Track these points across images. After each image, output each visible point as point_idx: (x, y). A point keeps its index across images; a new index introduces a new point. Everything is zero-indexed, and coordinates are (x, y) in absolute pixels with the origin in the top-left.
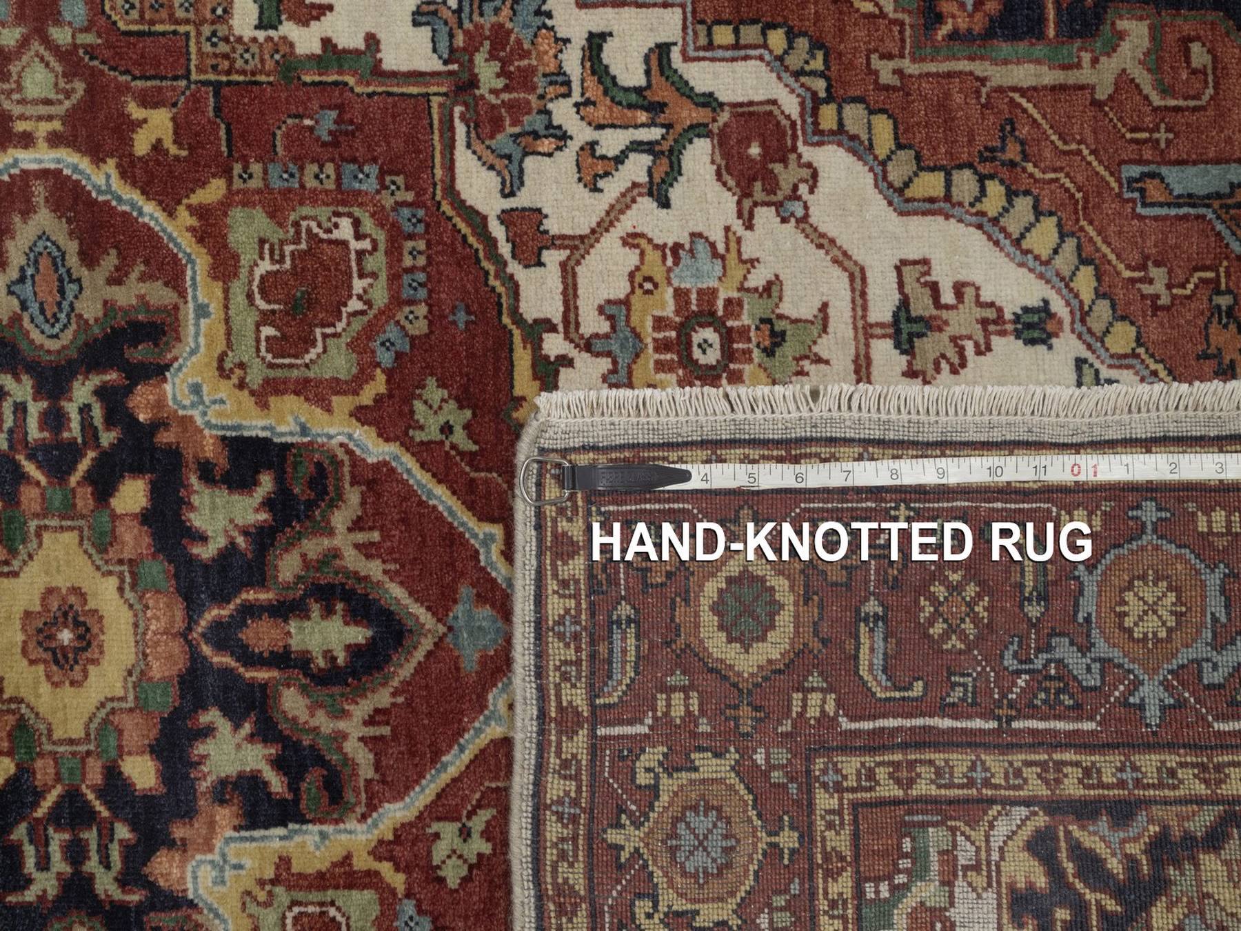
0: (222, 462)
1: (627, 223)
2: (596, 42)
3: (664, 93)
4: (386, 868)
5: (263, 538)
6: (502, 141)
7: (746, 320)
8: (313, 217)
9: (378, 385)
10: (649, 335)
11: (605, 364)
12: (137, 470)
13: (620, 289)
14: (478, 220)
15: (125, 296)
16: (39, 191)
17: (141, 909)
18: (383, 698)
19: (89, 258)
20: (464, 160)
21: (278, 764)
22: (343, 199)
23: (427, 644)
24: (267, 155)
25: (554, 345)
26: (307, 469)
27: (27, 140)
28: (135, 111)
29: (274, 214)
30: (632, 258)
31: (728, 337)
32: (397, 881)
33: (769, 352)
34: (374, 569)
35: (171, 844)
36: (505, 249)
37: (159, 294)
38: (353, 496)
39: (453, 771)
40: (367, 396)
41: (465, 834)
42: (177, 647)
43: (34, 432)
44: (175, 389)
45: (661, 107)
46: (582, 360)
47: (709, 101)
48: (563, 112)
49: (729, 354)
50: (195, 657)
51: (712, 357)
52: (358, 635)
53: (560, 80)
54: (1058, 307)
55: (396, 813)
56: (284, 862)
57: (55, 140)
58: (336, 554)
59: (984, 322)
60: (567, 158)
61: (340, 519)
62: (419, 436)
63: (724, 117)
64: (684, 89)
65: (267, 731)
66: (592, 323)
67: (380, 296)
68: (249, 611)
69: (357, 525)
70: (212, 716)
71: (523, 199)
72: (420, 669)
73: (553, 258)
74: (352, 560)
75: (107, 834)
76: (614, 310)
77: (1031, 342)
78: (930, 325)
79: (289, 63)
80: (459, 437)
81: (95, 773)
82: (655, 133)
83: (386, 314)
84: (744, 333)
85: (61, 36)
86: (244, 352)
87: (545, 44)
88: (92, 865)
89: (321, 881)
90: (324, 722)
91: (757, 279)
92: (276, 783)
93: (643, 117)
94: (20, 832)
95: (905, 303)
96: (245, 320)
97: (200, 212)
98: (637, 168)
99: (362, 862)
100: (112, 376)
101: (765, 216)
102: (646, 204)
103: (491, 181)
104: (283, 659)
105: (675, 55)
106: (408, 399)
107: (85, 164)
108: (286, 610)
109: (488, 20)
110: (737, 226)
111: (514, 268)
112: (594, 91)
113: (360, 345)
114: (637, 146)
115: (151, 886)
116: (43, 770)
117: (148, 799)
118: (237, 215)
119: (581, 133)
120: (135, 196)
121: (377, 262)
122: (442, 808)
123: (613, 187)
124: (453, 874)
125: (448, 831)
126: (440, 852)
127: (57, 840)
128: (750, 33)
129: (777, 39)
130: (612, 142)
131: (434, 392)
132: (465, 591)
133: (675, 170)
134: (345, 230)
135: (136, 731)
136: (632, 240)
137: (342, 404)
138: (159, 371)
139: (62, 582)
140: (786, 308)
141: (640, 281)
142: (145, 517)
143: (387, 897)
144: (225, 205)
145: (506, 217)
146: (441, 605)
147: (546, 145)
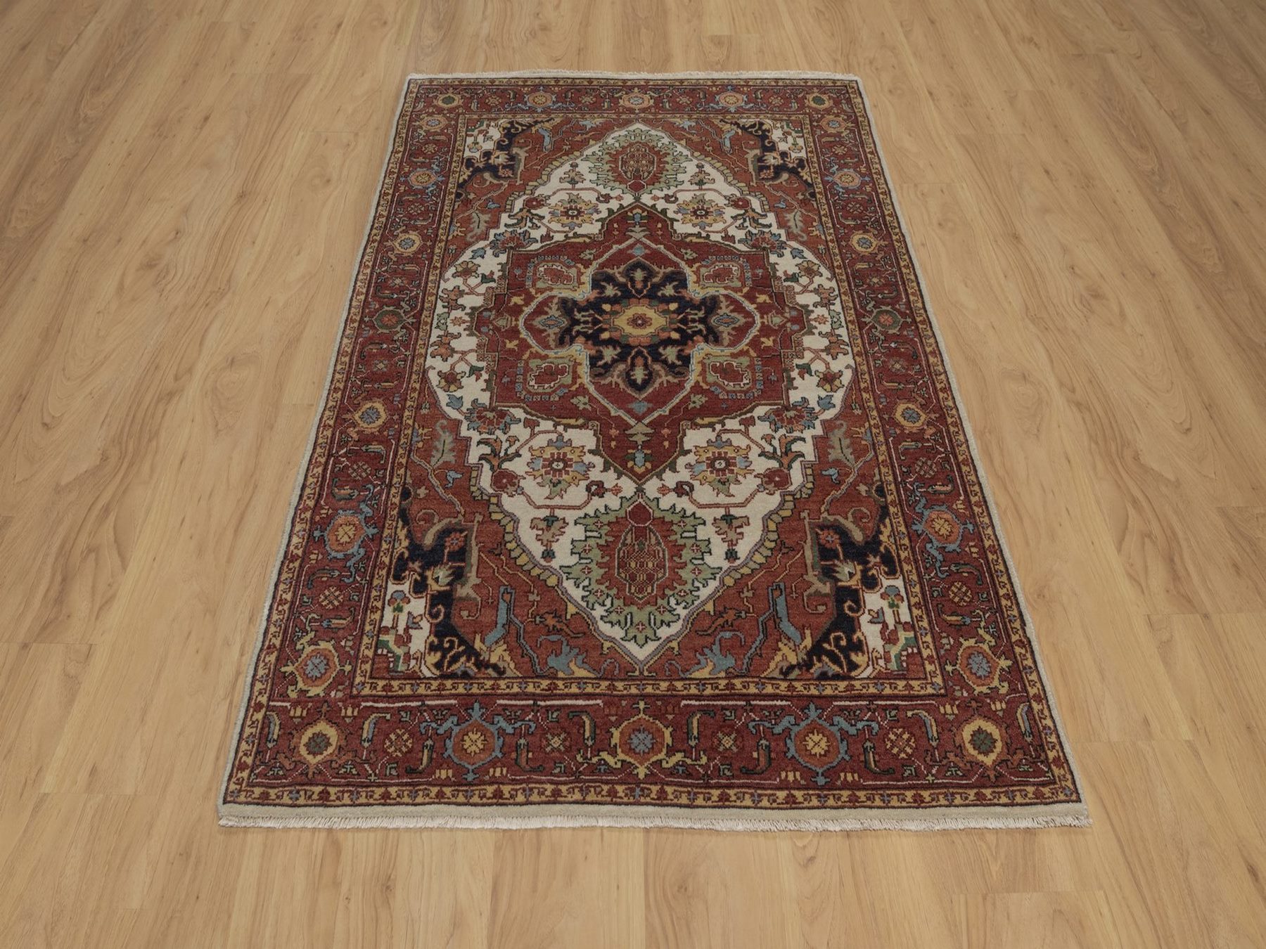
0: (684, 354)
1: (753, 446)
2: (803, 440)
3: (791, 456)
4: (577, 386)
5: (665, 362)
6: (773, 416)
7: (728, 475)
8: (748, 374)
9: (705, 387)
10: (722, 451)
11: (714, 440)
12: (681, 337)
13: (735, 444)
14: (751, 410)
15: (725, 335)
16: (750, 320)
17: (571, 335)
18: (622, 386)
19: (734, 329)
20: (767, 408)
21: (606, 364)
22: (754, 381)
23: (637, 396)
24: (763, 365)
25: (718, 427)
26: (682, 371)
27: (762, 317)
28: (771, 339)
29: (748, 366)
30: (744, 447)
31: (723, 470)
32: (574, 388)
33: (719, 481)
34: (656, 385)
35: (587, 341)
36: (744, 417)
37: (726, 342)
38: (676, 381)
39: (602, 402)
40: (702, 384)
41: (585, 404)
42: (637, 344)
43: (690, 317)
44: (703, 345)
45: (787, 455)
46: (715, 434)
47: (790, 467)
48: (782, 431)
49: (718, 470)
50: (633, 348)
51: (717, 466)
52: (639, 381)
53: (791, 431)
54: (738, 562)
55: (592, 389)
56: (580, 364)
57: (763, 323)
58: (660, 377)
59: (732, 541)
60: (770, 432)
61: (670, 378)
62: (692, 396)
63: (786, 471)
64: (793, 460)
65: (614, 361)
66: (725, 437)
67: (729, 388)
68: (646, 358)
69: (668, 381)
70: (619, 350)
71: (757, 421)
72: (630, 395)
73: (742, 428)
74: (659, 381)
75: (590, 328)
76: (729, 442)
77: (726, 553)
78: (730, 525)
79: (787, 370)
80: (692, 405)
81: (605, 326)
82: (779, 453)
83: (724, 389)
84: (724, 474)
85: (789, 325)
86: (712, 359)
87: (801, 427)
88: (582, 325)
89: (575, 372)
90: (616, 373)
91: (740, 478)
92: (601, 363)
93: (783, 450)
94: (592, 312)
95: (736, 518)
96: (721, 360)
97: (747, 351)
98: (769, 449)
99: (579, 381)
100: (705, 332)
101: (758, 481)
102: (759, 451)
103: (762, 414)
104: (633, 365)
105: (802, 459)
106: (702, 393)
107: (758, 328)
108: (646, 366)
109: (805, 414)
110: (755, 473)
111: (739, 418)
112: (789, 439)
113: (715, 384)
114: (775, 449)
115: (577, 336)
116: (607, 317)
117: (598, 336)
118: (748, 359)
119: (777, 435)
120: (750, 338)
121: (738, 388)
122: (592, 399)
123: (763, 443)
124: (574, 401)
125: (586, 400)
126: (581, 398)
127: (590, 319)
128: (811, 478)
129: (810, 485)
130: (776, 443)
131: (704, 399)
132: (650, 405)
133: (769, 458)
134: (745, 381)
135: (616, 335)
136: (749, 447)
137: (700, 379)
138: (707, 341)
139: (653, 321)
140: (732, 486)
141: (738, 449)
142: (669, 338)
143: (568, 386)
144: (750, 356)
145: (752, 417)
146: (647, 399)
147: (773, 427)
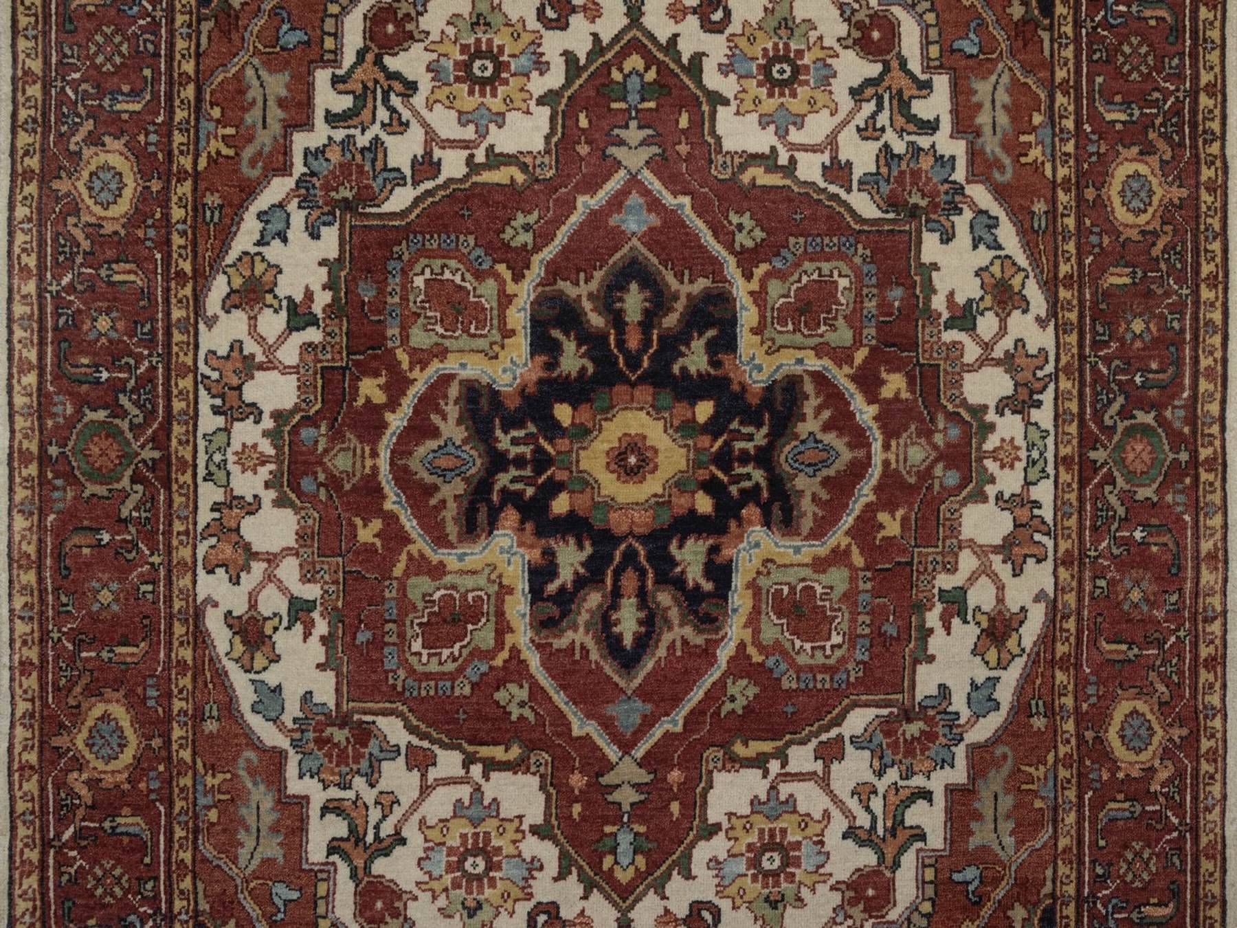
0: (719, 560)
1: (836, 813)
2: (927, 795)
3: (902, 836)
4: (505, 655)
5: (679, 583)
6: (879, 737)
7: (784, 885)
8: (842, 620)
9: (757, 658)
10: (779, 825)
11: (763, 797)
12: (717, 507)
13: (802, 808)
14: (838, 722)
15: (806, 504)
16: (860, 453)
17: (489, 501)
18: (594, 656)
19: (826, 482)
20: (870, 714)
21: (562, 589)
22: (852, 639)
23: (622, 684)
24: (876, 593)
25: (774, 767)
26: (714, 612)
27: (886, 447)
28: (900, 513)
29: (845, 596)
30: (817, 816)
31: (775, 874)
32: (498, 662)
33: (767, 900)
34: (662, 652)
35: (522, 522)
36: (824, 737)
37: (807, 524)
38: (699, 640)
39: (555, 697)
40: (751, 650)
41: (522, 704)
42: (624, 528)
43: (739, 445)
44: (757, 532)
45: (894, 836)
46: (766, 784)
47: (896, 865)
48: (892, 775)
49: (767, 874)
50: (618, 540)
51: (766, 865)
52: (628, 641)
53: (908, 774)
55: (534, 661)
56: (510, 591)
57: (886, 463)
58: (670, 628)
60: (869, 777)
61: (688, 631)
62: (729, 681)
63: (888, 874)
64: (902, 850)
65: (581, 583)
66: (785, 789)
67: (802, 660)
68: (642, 574)
69: (685, 642)
70: (589, 550)
71: (849, 748)
72: (609, 678)
73: (818, 766)
74: (667, 638)
75: (529, 481)
76: (791, 803)
79: (921, 608)
80: (728, 706)
81: (561, 476)
82: (880, 832)
83: (793, 664)
84: (777, 884)
85: (938, 470)
86: (776, 576)
87: (928, 764)
88: (514, 472)
89: (500, 614)
90: (584, 617)
91: (805, 893)
92: (552, 588)
93: (889, 824)
94: (532, 428)
96: (792, 576)
97: (847, 552)
98: (863, 820)
99: (509, 639)
100: (765, 494)
101: (836, 898)
102: (844, 825)
103: (859, 731)
104: (616, 594)
105: (920, 845)
106: (748, 676)
107: (874, 481)
108: (642, 596)
109: (941, 730)
110: (832, 881)
111: (814, 743)
112: (904, 794)
113: (777, 647)
114: (874, 820)
115: (501, 509)
116: (563, 444)
117: (547, 508)
118: (845, 573)
119: (882, 786)
120: (856, 513)
121: (819, 659)
122: (537, 691)
123: (853, 804)
124: (501, 696)
125: (523, 694)
126: (513, 688)
127: (526, 450)
128: (930, 892)
129: (927, 907)
130: (877, 805)
131: (752, 691)
132: (649, 707)
133: (862, 843)
134: (836, 639)
135: (582, 501)
136: (827, 815)
137: (747, 635)
138: (767, 523)
139: (660, 459)
140: (789, 910)
141: (805, 820)
142: (692, 511)
143: (490, 655)
144: (851, 566)
145: (840, 738)
146: (643, 693)
147: (876, 764)
